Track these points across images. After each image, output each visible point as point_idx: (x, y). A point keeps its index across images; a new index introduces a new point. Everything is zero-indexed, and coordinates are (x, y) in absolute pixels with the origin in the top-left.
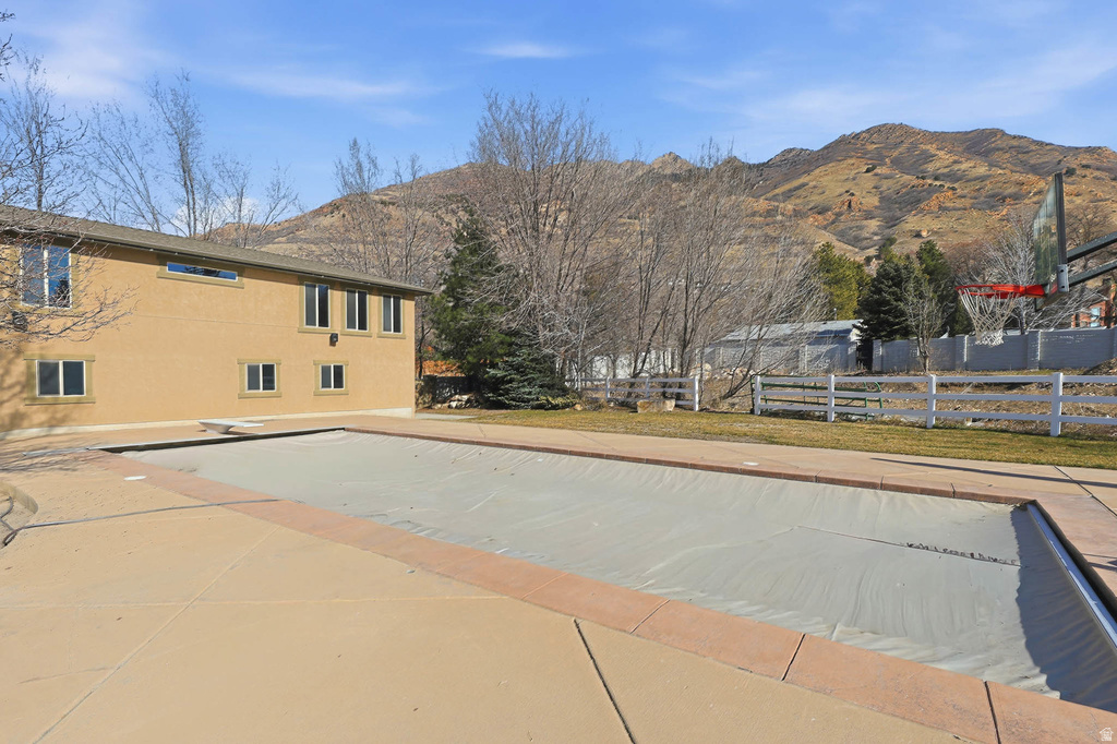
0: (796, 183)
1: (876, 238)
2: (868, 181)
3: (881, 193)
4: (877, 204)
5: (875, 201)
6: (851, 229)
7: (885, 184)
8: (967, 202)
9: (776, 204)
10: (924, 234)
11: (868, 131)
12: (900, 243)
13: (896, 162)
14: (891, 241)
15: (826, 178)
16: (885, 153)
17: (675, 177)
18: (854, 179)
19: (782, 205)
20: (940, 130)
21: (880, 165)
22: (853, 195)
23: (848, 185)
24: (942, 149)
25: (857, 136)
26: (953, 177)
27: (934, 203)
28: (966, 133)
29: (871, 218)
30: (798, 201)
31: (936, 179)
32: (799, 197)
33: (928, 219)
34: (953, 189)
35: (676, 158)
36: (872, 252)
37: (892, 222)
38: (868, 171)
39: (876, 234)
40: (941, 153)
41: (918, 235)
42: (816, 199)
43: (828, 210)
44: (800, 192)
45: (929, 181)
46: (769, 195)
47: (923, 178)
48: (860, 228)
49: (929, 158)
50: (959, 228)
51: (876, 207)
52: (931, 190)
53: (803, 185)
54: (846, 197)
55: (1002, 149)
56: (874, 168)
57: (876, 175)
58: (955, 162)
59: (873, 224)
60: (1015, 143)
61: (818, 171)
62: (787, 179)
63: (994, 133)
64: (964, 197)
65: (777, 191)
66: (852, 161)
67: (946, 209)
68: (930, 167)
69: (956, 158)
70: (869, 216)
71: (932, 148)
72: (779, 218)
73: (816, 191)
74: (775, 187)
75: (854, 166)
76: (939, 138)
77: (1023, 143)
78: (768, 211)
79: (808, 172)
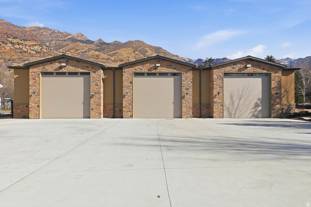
0: (116, 52)
2: (133, 55)
3: (136, 58)
7: (137, 56)
9: (109, 57)
11: (135, 41)
13: (140, 51)
15: (124, 52)
16: (138, 48)
17: (81, 41)
18: (130, 53)
19: (111, 57)
20: (150, 45)
21: (136, 51)
22: (129, 58)
23: (129, 55)
24: (149, 50)
25: (132, 42)
28: (156, 47)
30: (116, 57)
32: (116, 56)
35: (82, 35)
38: (133, 52)
40: (149, 51)
42: (120, 57)
43: (123, 61)
44: (116, 54)
46: (109, 54)
47: (145, 56)
49: (147, 51)
53: (118, 53)
54: (127, 58)
55: (162, 52)
56: (135, 52)
57: (135, 53)
58: (152, 54)
60: (164, 52)
61: (122, 49)
62: (114, 50)
63: (161, 48)
65: (111, 53)
66: (130, 48)
68: (147, 54)
69: (152, 53)
71: (148, 49)
72: (110, 61)
73: (120, 55)
74: (110, 52)
75: (130, 50)
76: (150, 46)
77: (166, 52)
78: (107, 59)
79: (119, 49)
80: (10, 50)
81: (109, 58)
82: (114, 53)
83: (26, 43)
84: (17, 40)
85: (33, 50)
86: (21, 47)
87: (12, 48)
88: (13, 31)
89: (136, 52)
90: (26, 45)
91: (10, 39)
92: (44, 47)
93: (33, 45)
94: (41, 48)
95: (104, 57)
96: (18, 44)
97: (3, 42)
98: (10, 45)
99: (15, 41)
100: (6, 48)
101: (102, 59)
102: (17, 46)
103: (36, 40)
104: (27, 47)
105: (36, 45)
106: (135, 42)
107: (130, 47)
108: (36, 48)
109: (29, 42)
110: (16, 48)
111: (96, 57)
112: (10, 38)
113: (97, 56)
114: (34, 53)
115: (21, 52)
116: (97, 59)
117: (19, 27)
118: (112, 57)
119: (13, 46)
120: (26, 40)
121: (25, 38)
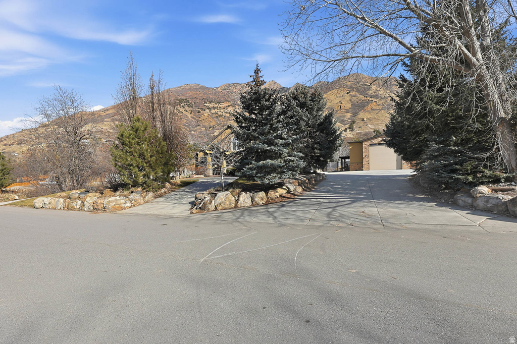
1: (349, 120)
2: (347, 97)
3: (352, 102)
4: (350, 107)
5: (350, 106)
6: (341, 117)
7: (353, 99)
8: (380, 107)
10: (365, 119)
12: (357, 123)
13: (358, 90)
14: (354, 122)
15: (332, 96)
16: (354, 86)
18: (342, 97)
21: (352, 91)
22: (342, 103)
23: (341, 99)
25: (344, 78)
26: (377, 97)
27: (369, 107)
29: (348, 112)
31: (371, 98)
33: (367, 114)
34: (376, 102)
35: (275, 83)
36: (347, 126)
37: (355, 114)
38: (348, 93)
39: (349, 119)
41: (363, 120)
45: (368, 98)
47: (366, 97)
48: (344, 116)
50: (376, 117)
51: (350, 108)
52: (368, 102)
54: (339, 104)
56: (350, 92)
57: (351, 95)
59: (349, 115)
61: (330, 92)
64: (380, 105)
67: (373, 110)
68: (370, 92)
70: (347, 112)
75: (343, 91)
80: (208, 116)
83: (220, 106)
84: (213, 104)
85: (227, 113)
86: (216, 111)
87: (209, 113)
88: (207, 94)
90: (220, 107)
91: (207, 105)
92: (236, 107)
93: (227, 107)
94: (234, 108)
96: (214, 108)
97: (202, 109)
98: (208, 111)
99: (211, 105)
100: (205, 115)
102: (213, 111)
103: (229, 100)
104: (222, 110)
105: (229, 106)
108: (229, 109)
109: (223, 104)
110: (213, 113)
112: (207, 103)
114: (228, 115)
115: (217, 116)
117: (213, 89)
119: (210, 112)
120: (220, 103)
121: (218, 100)
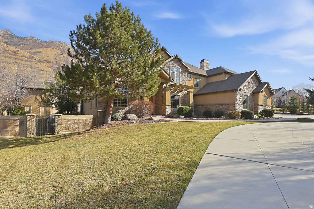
81: (33, 57)
82: (36, 52)
89: (64, 55)
95: (24, 55)
101: (22, 56)
106: (59, 44)
107: (56, 48)
111: (13, 53)
113: (13, 51)
116: (15, 55)
118: (34, 55)
